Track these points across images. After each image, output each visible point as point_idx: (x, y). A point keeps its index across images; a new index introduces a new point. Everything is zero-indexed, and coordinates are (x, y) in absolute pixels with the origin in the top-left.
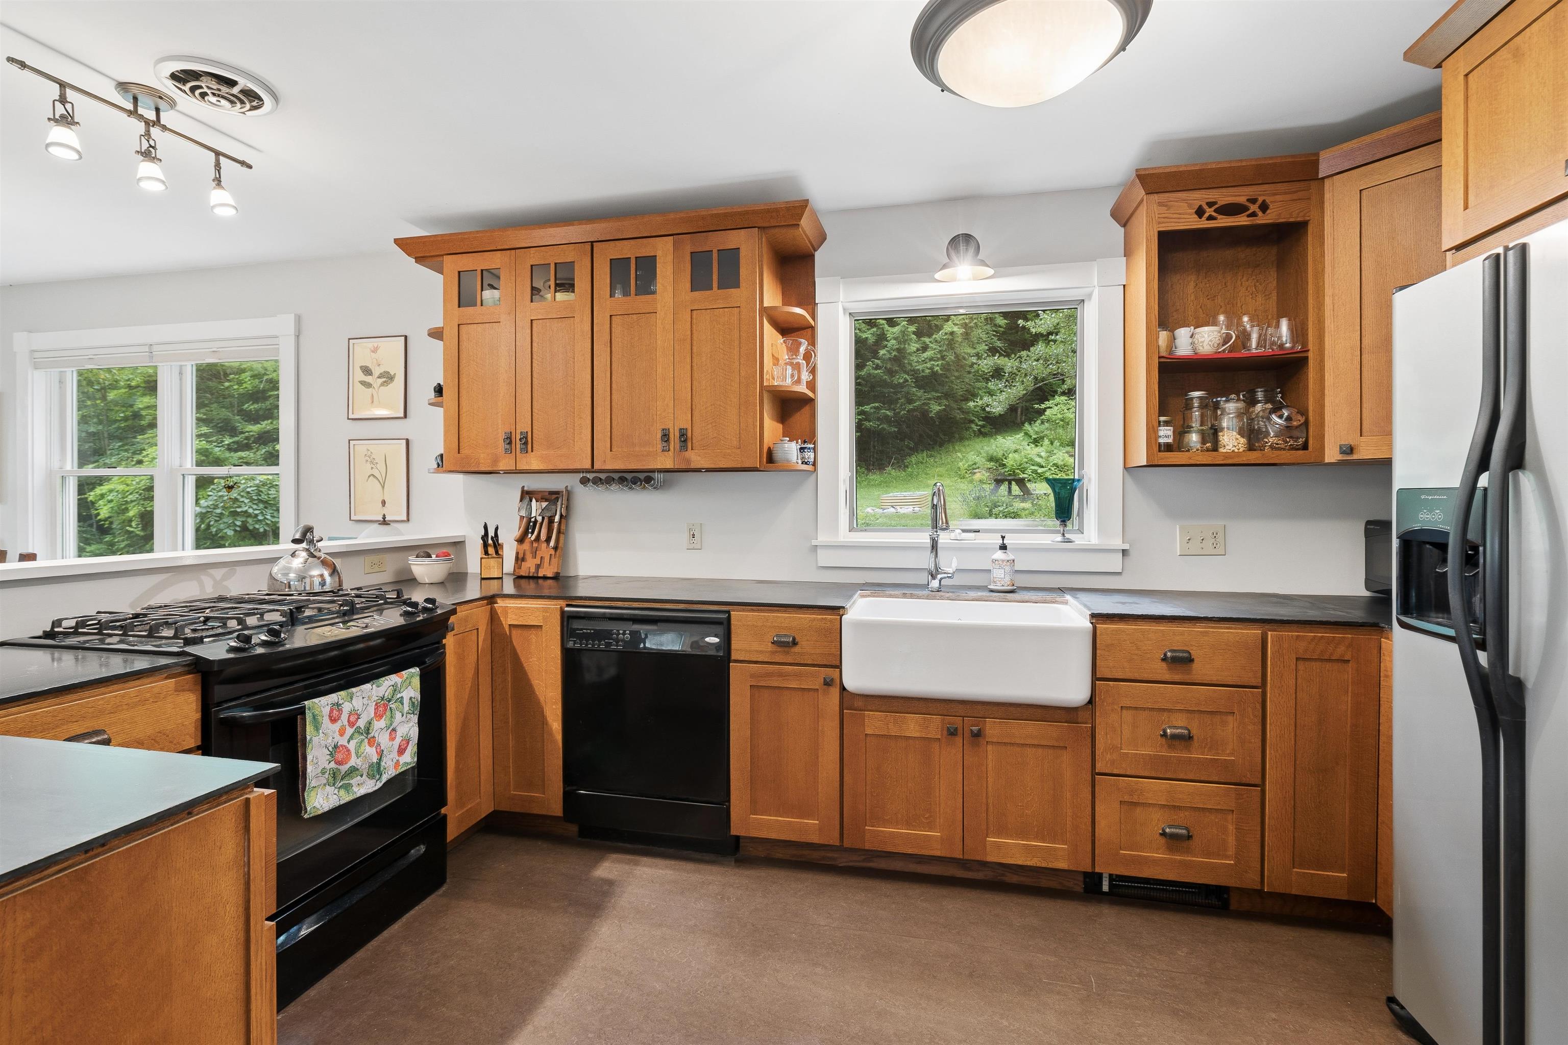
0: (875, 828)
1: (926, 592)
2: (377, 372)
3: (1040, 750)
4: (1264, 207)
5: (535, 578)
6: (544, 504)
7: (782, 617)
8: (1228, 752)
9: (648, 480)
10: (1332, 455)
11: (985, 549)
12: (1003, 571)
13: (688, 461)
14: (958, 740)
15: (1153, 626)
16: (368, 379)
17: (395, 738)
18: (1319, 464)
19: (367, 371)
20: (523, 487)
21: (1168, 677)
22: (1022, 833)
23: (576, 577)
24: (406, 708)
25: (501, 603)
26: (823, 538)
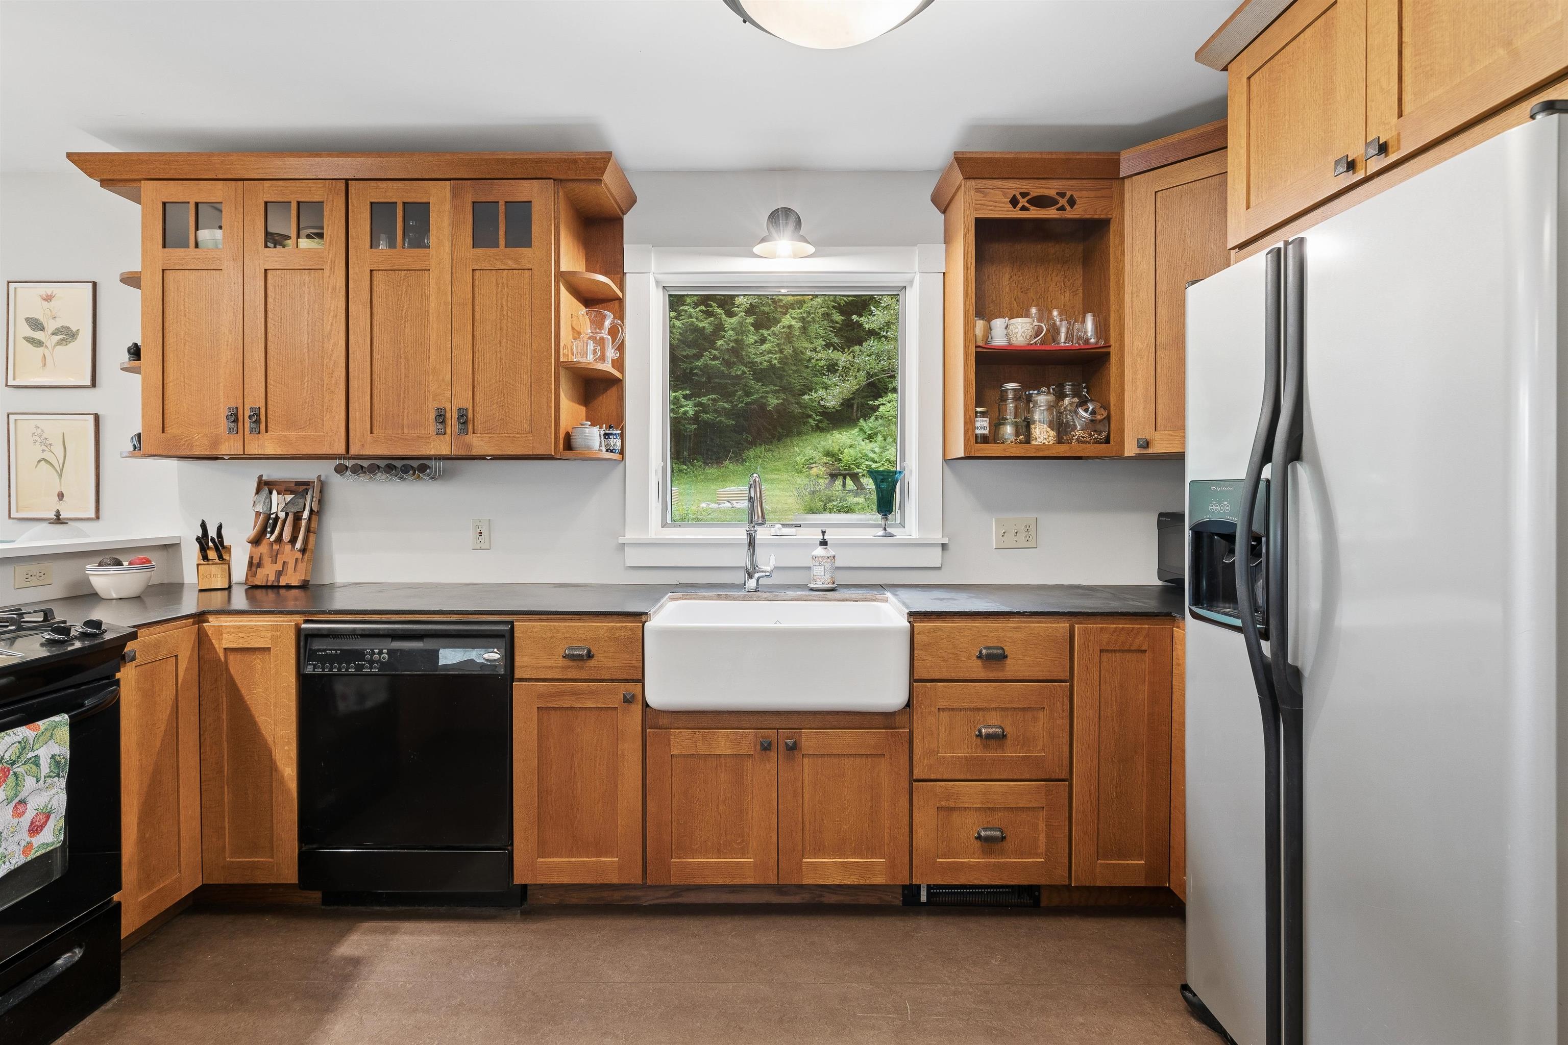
0: (683, 860)
1: (742, 593)
2: (51, 326)
3: (858, 760)
4: (1072, 202)
5: (275, 587)
6: (289, 497)
7: (575, 626)
8: (1039, 748)
9: (423, 469)
10: (1130, 449)
11: (805, 545)
12: (823, 568)
13: (469, 446)
14: (773, 754)
15: (969, 623)
16: (38, 335)
17: (24, 813)
18: (1119, 457)
19: (36, 324)
20: (261, 476)
21: (983, 675)
22: (839, 851)
23: (332, 586)
24: (45, 768)
25: (213, 622)
26: (631, 535)
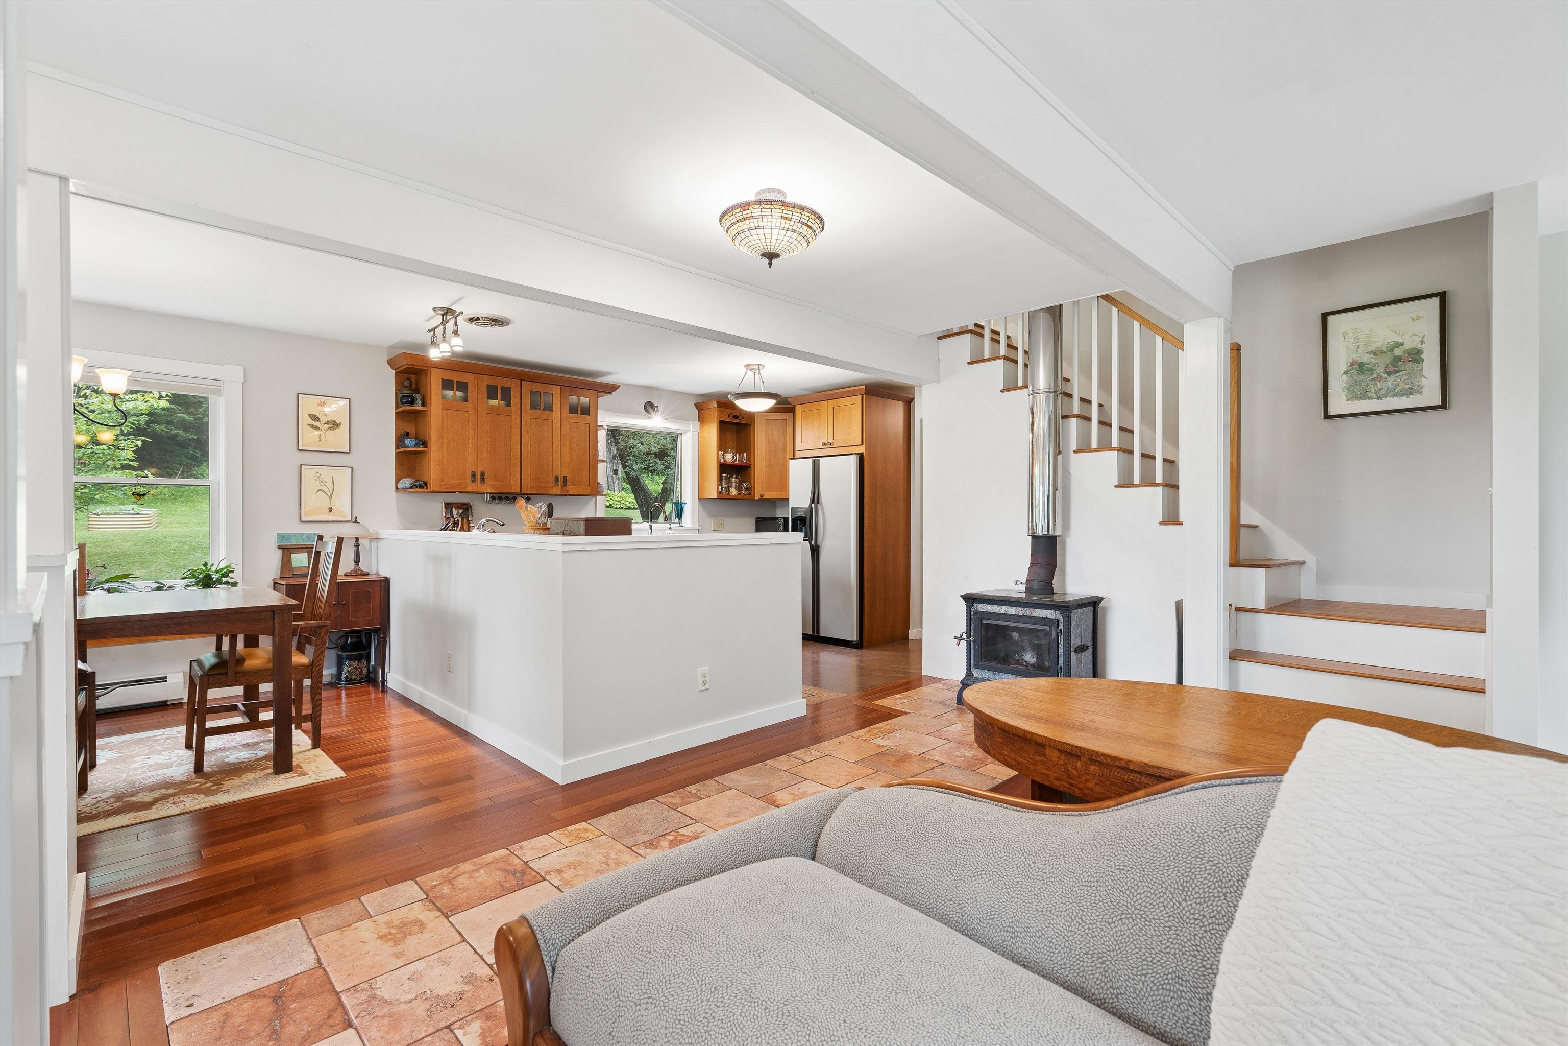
2: (324, 419)
4: (743, 418)
6: (461, 511)
10: (757, 497)
13: (567, 491)
16: (316, 424)
18: (754, 500)
19: (315, 418)
